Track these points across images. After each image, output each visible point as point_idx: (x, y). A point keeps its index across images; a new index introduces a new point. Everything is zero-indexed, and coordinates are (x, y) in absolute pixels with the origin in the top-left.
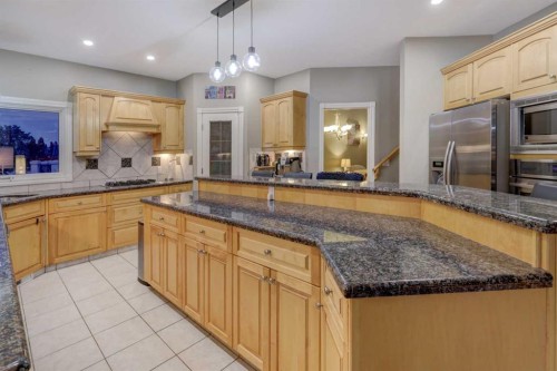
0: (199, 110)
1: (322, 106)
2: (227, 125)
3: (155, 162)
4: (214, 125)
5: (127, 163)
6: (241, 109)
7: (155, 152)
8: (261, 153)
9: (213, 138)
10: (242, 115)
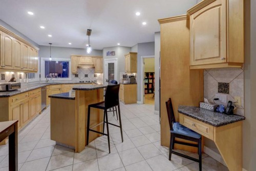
0: (105, 59)
1: (142, 57)
2: (113, 64)
3: (95, 76)
4: (109, 64)
5: (86, 76)
6: (117, 59)
7: (95, 73)
8: (125, 74)
9: (109, 68)
10: (117, 61)
